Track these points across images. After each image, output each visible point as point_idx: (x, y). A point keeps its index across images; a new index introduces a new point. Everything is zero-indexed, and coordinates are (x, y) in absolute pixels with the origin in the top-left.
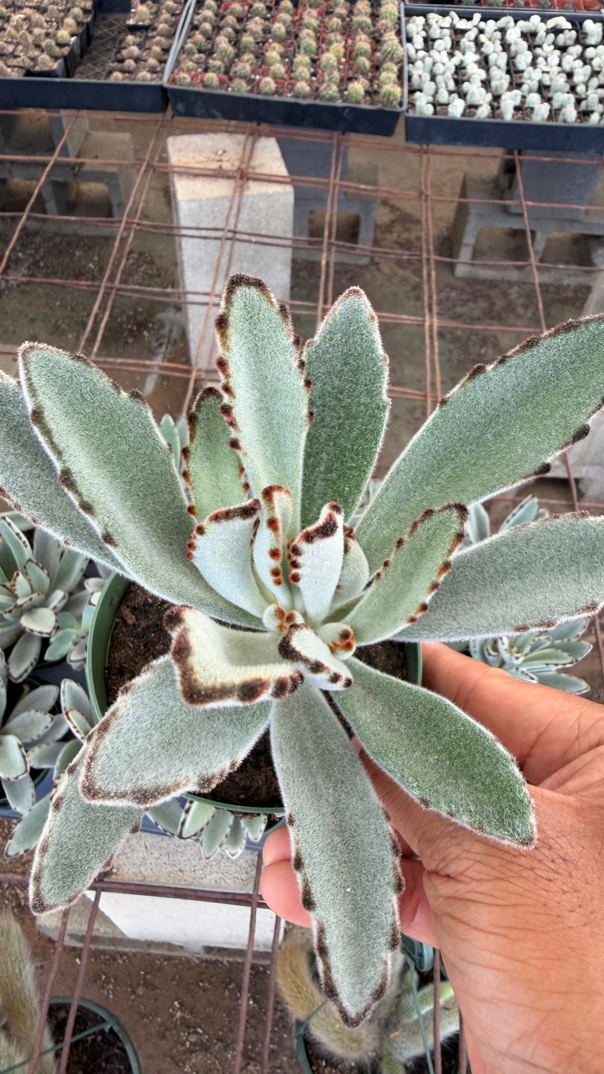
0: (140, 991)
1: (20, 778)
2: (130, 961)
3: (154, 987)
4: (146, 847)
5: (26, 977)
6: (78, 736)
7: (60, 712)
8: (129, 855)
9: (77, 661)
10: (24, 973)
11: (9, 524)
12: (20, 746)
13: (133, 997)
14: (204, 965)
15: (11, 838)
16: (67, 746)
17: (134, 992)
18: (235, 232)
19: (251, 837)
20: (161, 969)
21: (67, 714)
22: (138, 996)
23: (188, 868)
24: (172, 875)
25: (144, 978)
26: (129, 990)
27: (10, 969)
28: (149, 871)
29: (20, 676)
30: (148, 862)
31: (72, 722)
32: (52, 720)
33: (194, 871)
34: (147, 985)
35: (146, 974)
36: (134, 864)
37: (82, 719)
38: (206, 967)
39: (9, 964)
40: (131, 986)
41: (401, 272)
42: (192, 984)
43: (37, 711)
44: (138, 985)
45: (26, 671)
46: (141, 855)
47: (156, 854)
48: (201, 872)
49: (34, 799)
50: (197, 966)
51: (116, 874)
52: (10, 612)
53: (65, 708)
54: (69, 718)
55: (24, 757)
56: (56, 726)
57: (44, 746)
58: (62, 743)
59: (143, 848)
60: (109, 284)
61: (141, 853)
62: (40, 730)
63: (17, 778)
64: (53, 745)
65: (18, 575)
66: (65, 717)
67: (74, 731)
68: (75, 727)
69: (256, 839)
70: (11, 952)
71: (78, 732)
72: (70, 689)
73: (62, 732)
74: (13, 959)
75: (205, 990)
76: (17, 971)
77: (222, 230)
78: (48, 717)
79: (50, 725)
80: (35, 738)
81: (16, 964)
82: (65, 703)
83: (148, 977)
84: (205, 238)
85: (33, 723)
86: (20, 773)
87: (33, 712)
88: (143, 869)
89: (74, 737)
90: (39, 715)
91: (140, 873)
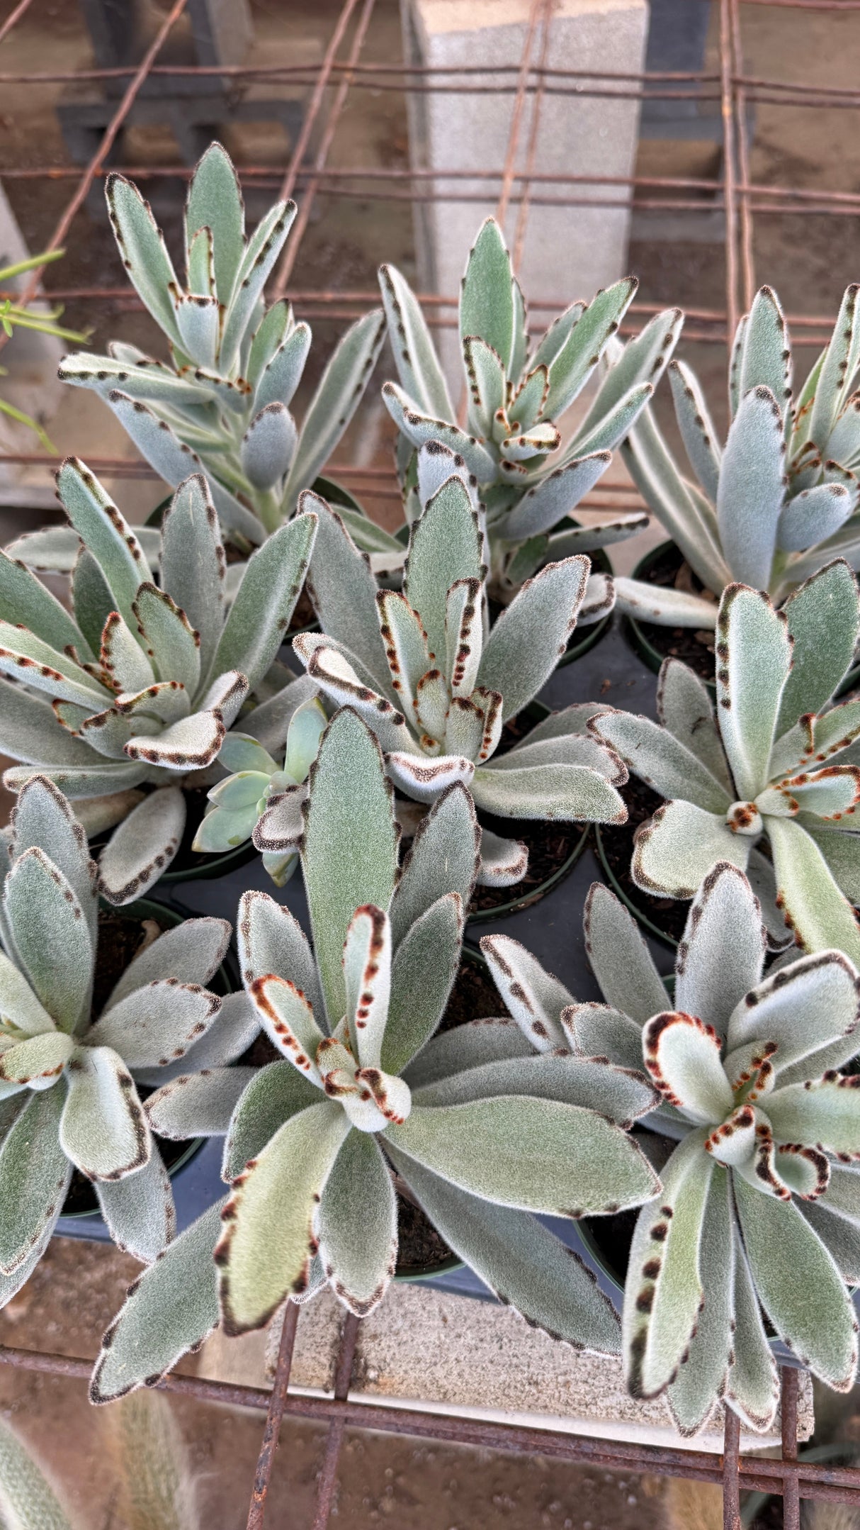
0: (388, 1505)
1: (125, 1175)
2: (366, 1448)
3: (412, 1501)
4: (445, 1320)
5: (182, 1504)
6: (290, 1053)
7: (238, 986)
8: (405, 1336)
9: (282, 844)
10: (176, 1496)
11: (86, 478)
12: (124, 1082)
13: (374, 1514)
14: (501, 1464)
15: (107, 1344)
16: (257, 1078)
17: (375, 1506)
18: (541, 72)
19: (827, 1379)
20: (422, 1467)
21: (257, 988)
22: (383, 1513)
23: (549, 1376)
24: (512, 1393)
25: (393, 1482)
26: (367, 1501)
27: (151, 1487)
28: (454, 1377)
29: (129, 889)
30: (453, 1356)
31: (271, 1013)
32: (215, 1007)
33: (567, 1384)
34: (399, 1494)
35: (398, 1474)
36: (419, 1361)
37: (300, 1003)
38: (507, 1469)
39: (149, 1477)
40: (369, 1495)
41: (791, 252)
42: (479, 1497)
43: (173, 982)
44: (383, 1494)
45: (143, 876)
46: (433, 1337)
47: (470, 1339)
48: (583, 1388)
49: (173, 1221)
50: (489, 1465)
51: (376, 1382)
52: (99, 721)
53: (250, 974)
54: (262, 1002)
55: (134, 1113)
56: (226, 1025)
57: (194, 1078)
58: (241, 1071)
59: (438, 1322)
60: (304, 171)
61: (432, 1334)
62: (181, 1037)
63: (115, 1175)
64: (219, 1075)
65: (115, 620)
66: (253, 998)
67: (277, 1039)
68: (280, 1028)
69: (844, 1384)
70: (150, 1455)
71: (288, 1041)
72: (265, 918)
73: (242, 1041)
74: (156, 1467)
75: (505, 1511)
76: (164, 1493)
77: (516, 70)
78: (204, 999)
79: (209, 1021)
80: (171, 1057)
81: (162, 1477)
82: (251, 961)
83: (401, 1480)
84: (484, 90)
85: (164, 1014)
86: (123, 1162)
87: (163, 984)
88: (440, 1372)
89: (274, 1054)
90: (180, 992)
91: (435, 1381)
